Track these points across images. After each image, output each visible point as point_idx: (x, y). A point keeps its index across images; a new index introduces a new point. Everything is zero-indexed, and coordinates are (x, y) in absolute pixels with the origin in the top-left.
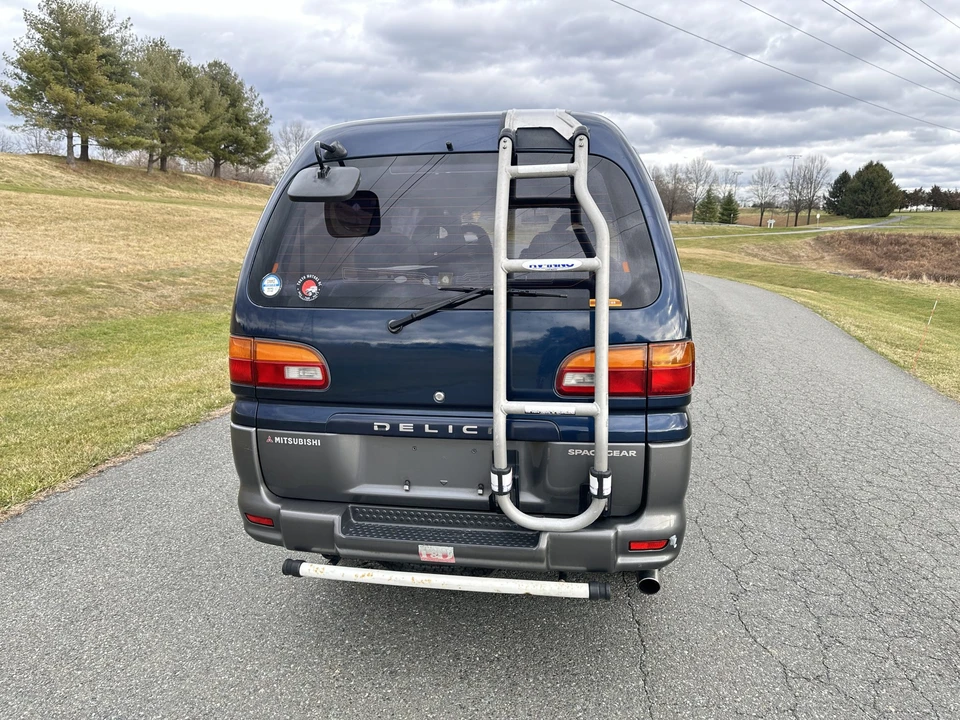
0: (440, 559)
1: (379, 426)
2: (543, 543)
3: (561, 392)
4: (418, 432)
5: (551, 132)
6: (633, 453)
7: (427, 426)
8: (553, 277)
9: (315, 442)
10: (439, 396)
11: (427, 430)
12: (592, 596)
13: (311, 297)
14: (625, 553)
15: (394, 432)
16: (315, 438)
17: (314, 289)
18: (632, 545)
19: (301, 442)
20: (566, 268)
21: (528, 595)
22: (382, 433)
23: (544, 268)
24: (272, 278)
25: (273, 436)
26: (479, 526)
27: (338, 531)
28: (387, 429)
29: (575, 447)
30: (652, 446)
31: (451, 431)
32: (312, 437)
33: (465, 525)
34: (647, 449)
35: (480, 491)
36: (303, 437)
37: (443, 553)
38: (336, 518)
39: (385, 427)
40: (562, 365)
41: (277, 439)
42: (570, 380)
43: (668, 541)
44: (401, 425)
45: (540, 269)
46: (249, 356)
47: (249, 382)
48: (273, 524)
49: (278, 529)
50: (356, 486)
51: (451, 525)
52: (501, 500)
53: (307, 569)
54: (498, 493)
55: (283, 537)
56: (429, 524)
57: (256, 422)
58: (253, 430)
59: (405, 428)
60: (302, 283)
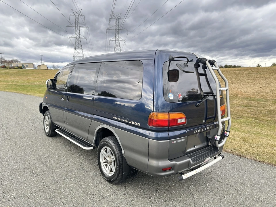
2: (219, 150)
9: (183, 140)
10: (204, 121)
13: (181, 99)
16: (183, 138)
17: (181, 97)
19: (180, 141)
24: (171, 94)
27: (192, 162)
31: (206, 129)
38: (190, 159)
39: (196, 131)
46: (167, 118)
47: (166, 126)
48: (171, 169)
49: (173, 169)
50: (187, 150)
51: (202, 153)
52: (217, 142)
53: (185, 176)
54: (218, 141)
55: (175, 171)
56: (199, 154)
57: (169, 138)
58: (168, 141)
59: (199, 131)
60: (179, 95)
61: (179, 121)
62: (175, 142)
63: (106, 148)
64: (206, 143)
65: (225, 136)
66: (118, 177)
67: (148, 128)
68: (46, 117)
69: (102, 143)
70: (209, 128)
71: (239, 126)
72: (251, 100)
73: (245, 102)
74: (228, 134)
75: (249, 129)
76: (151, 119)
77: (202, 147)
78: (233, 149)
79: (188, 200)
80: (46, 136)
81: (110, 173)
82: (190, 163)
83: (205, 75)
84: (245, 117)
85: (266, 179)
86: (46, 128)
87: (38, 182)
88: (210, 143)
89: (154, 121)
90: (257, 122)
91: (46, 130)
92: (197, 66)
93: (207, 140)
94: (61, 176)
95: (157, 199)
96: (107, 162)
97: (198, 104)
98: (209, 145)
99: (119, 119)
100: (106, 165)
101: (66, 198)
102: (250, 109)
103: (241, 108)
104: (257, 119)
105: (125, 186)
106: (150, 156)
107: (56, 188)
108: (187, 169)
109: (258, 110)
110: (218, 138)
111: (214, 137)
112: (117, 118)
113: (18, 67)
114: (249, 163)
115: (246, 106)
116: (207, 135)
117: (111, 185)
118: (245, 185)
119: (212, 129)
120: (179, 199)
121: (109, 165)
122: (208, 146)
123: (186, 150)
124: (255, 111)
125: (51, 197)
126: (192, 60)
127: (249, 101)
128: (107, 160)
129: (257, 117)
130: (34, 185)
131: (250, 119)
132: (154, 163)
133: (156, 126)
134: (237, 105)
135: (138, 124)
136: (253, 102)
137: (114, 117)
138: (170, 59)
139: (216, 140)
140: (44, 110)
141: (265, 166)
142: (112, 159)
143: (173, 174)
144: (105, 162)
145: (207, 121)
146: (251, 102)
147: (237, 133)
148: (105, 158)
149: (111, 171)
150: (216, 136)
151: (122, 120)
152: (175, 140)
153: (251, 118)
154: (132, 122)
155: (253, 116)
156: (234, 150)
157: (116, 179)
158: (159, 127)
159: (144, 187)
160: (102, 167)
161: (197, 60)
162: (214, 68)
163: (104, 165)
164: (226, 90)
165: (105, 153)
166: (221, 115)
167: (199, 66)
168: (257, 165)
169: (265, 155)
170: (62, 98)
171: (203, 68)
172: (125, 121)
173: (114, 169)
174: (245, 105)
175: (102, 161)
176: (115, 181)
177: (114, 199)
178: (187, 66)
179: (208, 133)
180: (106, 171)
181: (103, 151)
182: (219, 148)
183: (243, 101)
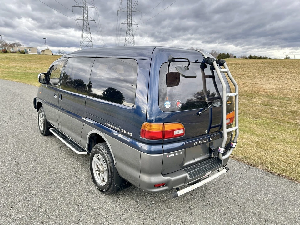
10: (206, 132)
16: (180, 152)
17: (180, 105)
19: (177, 154)
24: (167, 102)
27: (189, 178)
28: (196, 143)
31: (208, 140)
38: (187, 174)
46: (162, 129)
47: (160, 139)
48: (165, 184)
49: (167, 185)
50: (185, 163)
51: (202, 166)
52: (221, 155)
53: (180, 193)
54: (221, 153)
55: (169, 187)
56: (199, 167)
57: (163, 152)
58: (162, 155)
59: (200, 142)
60: (177, 103)
61: (176, 133)
62: (170, 155)
63: (98, 156)
64: (208, 155)
65: (231, 147)
66: (109, 187)
67: (140, 140)
68: (41, 113)
69: (94, 150)
70: (213, 139)
71: (255, 128)
72: (273, 99)
73: (266, 100)
74: (234, 145)
75: (266, 132)
76: (143, 130)
77: (203, 159)
78: (244, 156)
79: (185, 216)
80: (40, 134)
81: (102, 183)
82: (187, 178)
83: (213, 77)
84: (263, 117)
85: (275, 194)
86: (40, 126)
87: (24, 189)
88: (213, 155)
89: (146, 132)
90: (276, 124)
91: (41, 128)
92: (203, 66)
93: (210, 151)
94: (50, 183)
95: (150, 214)
96: (99, 171)
97: (200, 112)
98: (212, 157)
99: (111, 126)
100: (99, 174)
101: (52, 209)
102: (270, 108)
103: (261, 107)
104: (277, 120)
105: (118, 197)
106: (142, 170)
107: (43, 197)
108: (184, 184)
109: (279, 110)
110: (222, 150)
111: (217, 148)
112: (109, 125)
113: (20, 51)
114: (259, 174)
115: (266, 106)
116: (209, 146)
117: (103, 196)
118: (250, 200)
119: (215, 139)
120: (175, 214)
121: (102, 174)
122: (210, 158)
123: (183, 163)
124: (275, 111)
125: (36, 208)
126: (197, 60)
127: (271, 99)
128: (99, 168)
129: (278, 118)
130: (20, 192)
131: (269, 121)
132: (145, 178)
133: (149, 139)
134: (257, 103)
135: (130, 133)
136: (275, 100)
137: (106, 123)
138: (170, 60)
139: (219, 153)
140: (38, 106)
141: (276, 178)
142: (104, 168)
143: (166, 190)
144: (97, 170)
145: (212, 130)
146: (273, 100)
147: (252, 136)
148: (97, 166)
149: (104, 180)
150: (220, 148)
151: (114, 127)
152: (170, 154)
153: (271, 119)
154: (124, 131)
155: (273, 116)
156: (245, 158)
157: (108, 189)
158: (152, 139)
159: (138, 199)
160: (95, 175)
161: (204, 60)
162: (222, 70)
163: (96, 173)
164: (236, 96)
165: (98, 160)
166: (227, 124)
167: (206, 67)
168: (267, 177)
169: (279, 164)
170: (55, 95)
171: (211, 69)
172: (117, 129)
173: (106, 179)
174: (265, 103)
175: (95, 169)
176: (107, 192)
177: (104, 212)
178: (188, 69)
179: (211, 144)
180: (99, 179)
181: (95, 158)
182: (223, 161)
183: (264, 99)
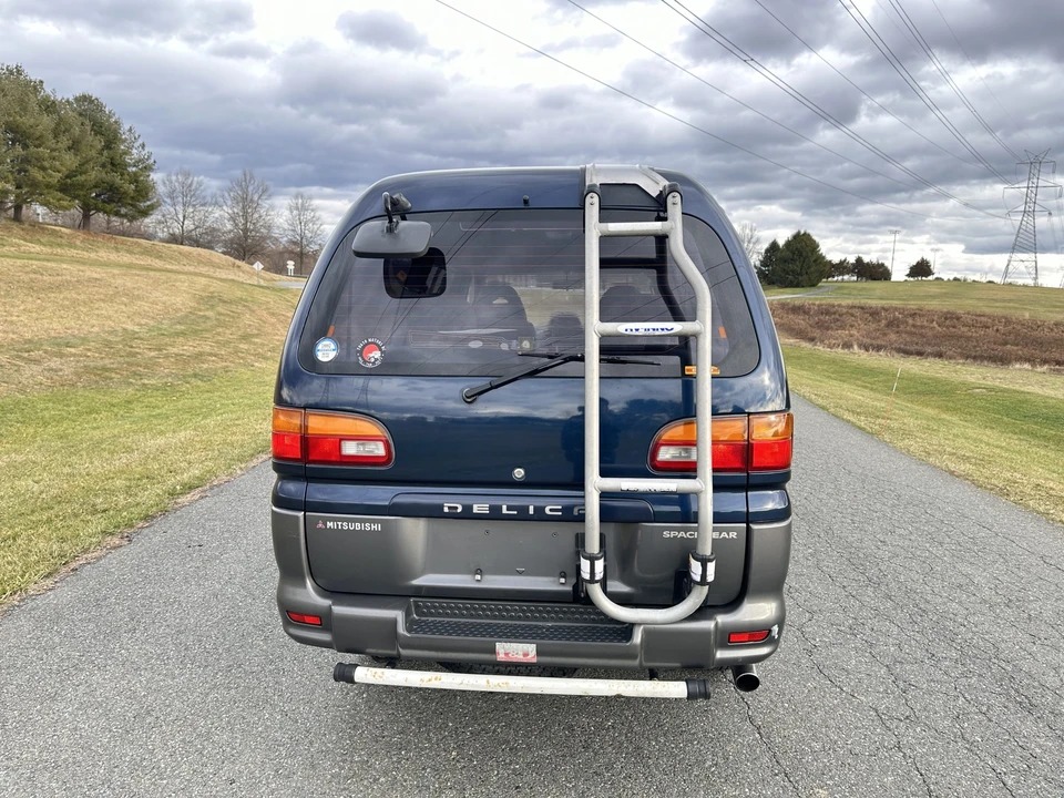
0: (519, 658)
1: (449, 508)
2: (638, 638)
3: (655, 467)
4: (495, 515)
5: (635, 189)
6: (733, 535)
7: (504, 507)
8: (644, 342)
9: (374, 527)
10: (519, 473)
11: (505, 511)
12: (691, 696)
13: (374, 363)
14: (724, 645)
15: (467, 514)
16: (374, 522)
17: (377, 354)
18: (730, 637)
19: (358, 526)
20: (665, 332)
21: (619, 696)
22: (453, 516)
23: (642, 332)
24: (327, 342)
25: (325, 521)
26: (561, 620)
27: (401, 629)
28: (459, 510)
29: (671, 529)
30: (754, 527)
31: (531, 512)
32: (371, 521)
33: (544, 619)
34: (749, 530)
35: (563, 580)
36: (361, 521)
37: (524, 651)
38: (398, 615)
39: (457, 508)
40: (656, 437)
41: (329, 524)
42: (666, 454)
43: (770, 631)
44: (475, 507)
45: (637, 333)
46: (298, 429)
47: (297, 460)
48: (320, 622)
50: (419, 576)
52: (592, 589)
53: (364, 674)
57: (305, 505)
59: (480, 509)
60: (366, 345)
61: (350, 449)
65: (693, 582)
70: (563, 512)
116: (577, 544)
152: (331, 520)
